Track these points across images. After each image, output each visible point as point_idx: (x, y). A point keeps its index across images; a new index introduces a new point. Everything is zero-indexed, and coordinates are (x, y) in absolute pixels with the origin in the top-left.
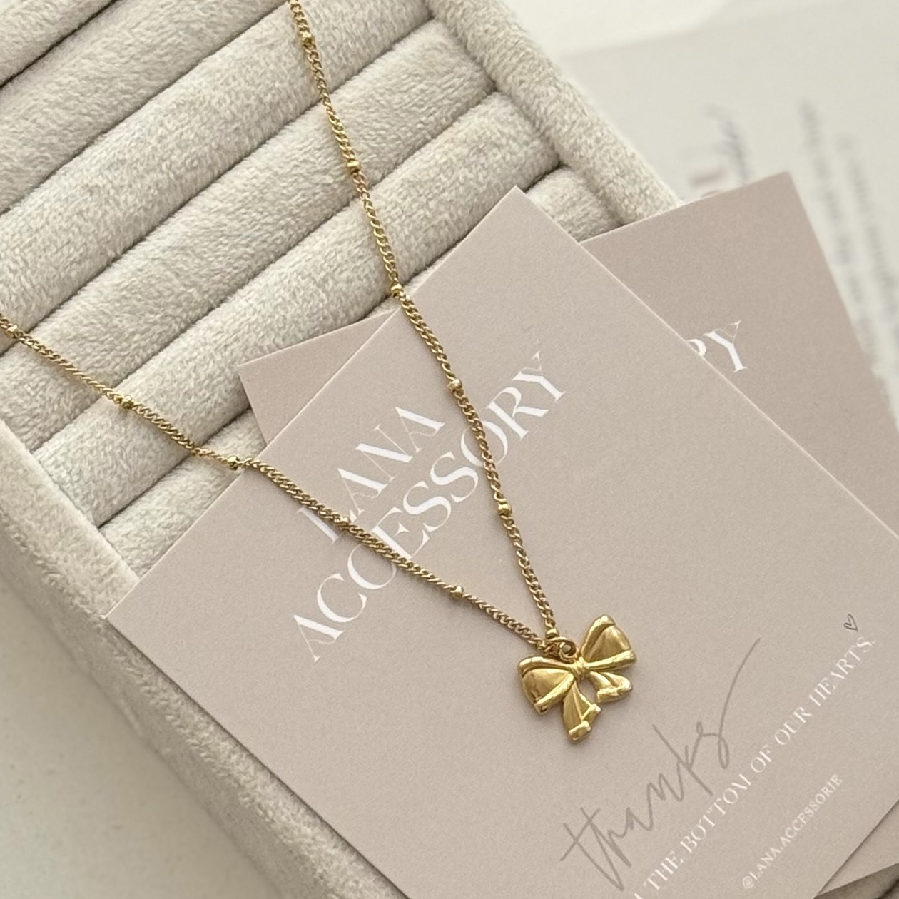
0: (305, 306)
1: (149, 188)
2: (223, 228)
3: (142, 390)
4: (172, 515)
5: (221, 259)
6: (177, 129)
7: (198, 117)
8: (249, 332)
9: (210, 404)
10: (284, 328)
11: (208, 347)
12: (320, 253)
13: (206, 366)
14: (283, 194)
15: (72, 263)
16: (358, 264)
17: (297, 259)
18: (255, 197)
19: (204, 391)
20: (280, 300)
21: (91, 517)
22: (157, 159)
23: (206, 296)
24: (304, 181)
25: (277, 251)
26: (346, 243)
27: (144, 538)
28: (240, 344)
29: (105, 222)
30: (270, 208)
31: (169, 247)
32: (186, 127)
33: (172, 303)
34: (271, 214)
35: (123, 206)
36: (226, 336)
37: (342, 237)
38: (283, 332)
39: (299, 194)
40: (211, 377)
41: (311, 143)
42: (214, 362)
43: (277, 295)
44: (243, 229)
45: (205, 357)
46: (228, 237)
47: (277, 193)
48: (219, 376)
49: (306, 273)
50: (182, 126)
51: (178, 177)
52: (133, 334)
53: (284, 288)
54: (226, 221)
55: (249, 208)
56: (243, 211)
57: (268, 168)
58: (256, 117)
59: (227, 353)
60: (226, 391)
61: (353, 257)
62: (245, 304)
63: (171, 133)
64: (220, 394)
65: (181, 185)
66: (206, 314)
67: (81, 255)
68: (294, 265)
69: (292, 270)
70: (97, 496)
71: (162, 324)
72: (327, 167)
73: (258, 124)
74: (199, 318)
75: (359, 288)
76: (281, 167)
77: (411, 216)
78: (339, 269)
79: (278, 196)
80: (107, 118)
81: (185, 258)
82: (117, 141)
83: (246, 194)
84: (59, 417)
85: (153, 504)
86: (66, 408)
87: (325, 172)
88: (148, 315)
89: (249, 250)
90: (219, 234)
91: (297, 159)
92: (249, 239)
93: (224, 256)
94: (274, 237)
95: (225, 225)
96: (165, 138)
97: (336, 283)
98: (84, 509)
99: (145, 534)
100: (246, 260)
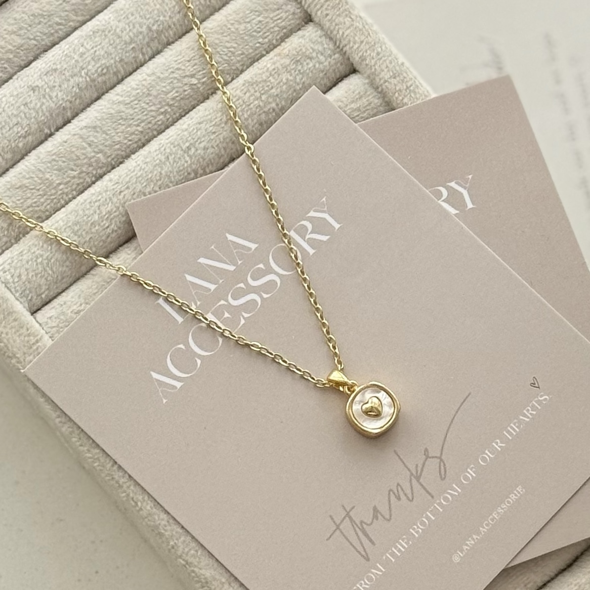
0: (175, 165)
1: (73, 87)
2: (122, 114)
3: (63, 221)
4: (81, 305)
5: (119, 134)
6: (92, 48)
7: (107, 40)
8: (136, 183)
9: (109, 231)
10: (160, 180)
11: (108, 193)
12: (186, 130)
13: (106, 206)
14: (163, 91)
15: (20, 137)
16: (212, 137)
17: (171, 134)
18: (144, 93)
19: (104, 222)
20: (158, 161)
21: (27, 305)
22: (78, 68)
23: (109, 159)
24: (177, 82)
25: (158, 129)
26: (205, 123)
27: (61, 319)
28: (130, 190)
29: (42, 111)
30: (154, 101)
31: (86, 127)
32: (99, 47)
33: (86, 164)
34: (154, 104)
35: (55, 99)
36: (121, 186)
37: (202, 120)
38: (159, 183)
39: (174, 91)
40: (109, 213)
41: (183, 57)
42: (112, 203)
43: (156, 158)
44: (135, 114)
45: (106, 200)
46: (125, 120)
47: (159, 90)
48: (115, 212)
49: (176, 143)
50: (96, 46)
51: (93, 80)
52: (60, 184)
53: (161, 154)
54: (124, 109)
55: (139, 101)
56: (136, 102)
57: (153, 74)
58: (147, 40)
59: (121, 197)
60: (120, 222)
61: (208, 133)
62: (134, 164)
63: (88, 51)
64: (115, 224)
65: (95, 86)
66: (109, 172)
67: (26, 132)
68: (169, 138)
69: (167, 141)
70: (31, 292)
71: (80, 178)
72: (194, 72)
73: (148, 45)
74: (105, 174)
75: (212, 153)
76: (162, 73)
77: (249, 105)
78: (199, 141)
79: (160, 92)
80: (47, 41)
81: (96, 134)
82: (53, 56)
83: (138, 91)
84: (8, 240)
85: (69, 297)
86: (13, 233)
87: (192, 76)
88: (70, 172)
89: (140, 129)
90: (119, 118)
91: (173, 68)
92: (139, 121)
93: (122, 132)
94: (156, 120)
95: (123, 112)
96: (84, 54)
97: (197, 150)
98: (21, 300)
99: (62, 317)
100: (137, 135)
